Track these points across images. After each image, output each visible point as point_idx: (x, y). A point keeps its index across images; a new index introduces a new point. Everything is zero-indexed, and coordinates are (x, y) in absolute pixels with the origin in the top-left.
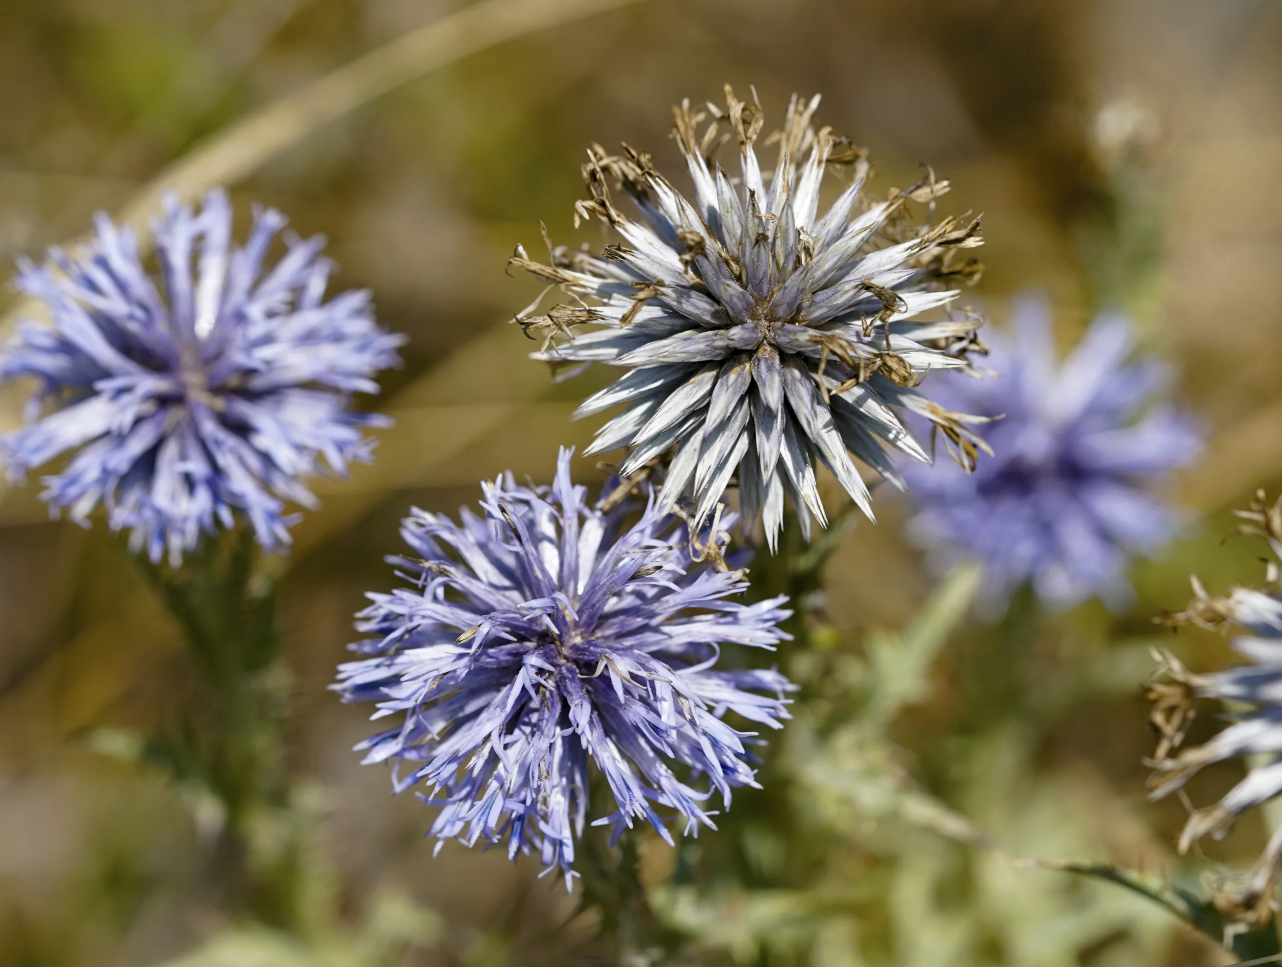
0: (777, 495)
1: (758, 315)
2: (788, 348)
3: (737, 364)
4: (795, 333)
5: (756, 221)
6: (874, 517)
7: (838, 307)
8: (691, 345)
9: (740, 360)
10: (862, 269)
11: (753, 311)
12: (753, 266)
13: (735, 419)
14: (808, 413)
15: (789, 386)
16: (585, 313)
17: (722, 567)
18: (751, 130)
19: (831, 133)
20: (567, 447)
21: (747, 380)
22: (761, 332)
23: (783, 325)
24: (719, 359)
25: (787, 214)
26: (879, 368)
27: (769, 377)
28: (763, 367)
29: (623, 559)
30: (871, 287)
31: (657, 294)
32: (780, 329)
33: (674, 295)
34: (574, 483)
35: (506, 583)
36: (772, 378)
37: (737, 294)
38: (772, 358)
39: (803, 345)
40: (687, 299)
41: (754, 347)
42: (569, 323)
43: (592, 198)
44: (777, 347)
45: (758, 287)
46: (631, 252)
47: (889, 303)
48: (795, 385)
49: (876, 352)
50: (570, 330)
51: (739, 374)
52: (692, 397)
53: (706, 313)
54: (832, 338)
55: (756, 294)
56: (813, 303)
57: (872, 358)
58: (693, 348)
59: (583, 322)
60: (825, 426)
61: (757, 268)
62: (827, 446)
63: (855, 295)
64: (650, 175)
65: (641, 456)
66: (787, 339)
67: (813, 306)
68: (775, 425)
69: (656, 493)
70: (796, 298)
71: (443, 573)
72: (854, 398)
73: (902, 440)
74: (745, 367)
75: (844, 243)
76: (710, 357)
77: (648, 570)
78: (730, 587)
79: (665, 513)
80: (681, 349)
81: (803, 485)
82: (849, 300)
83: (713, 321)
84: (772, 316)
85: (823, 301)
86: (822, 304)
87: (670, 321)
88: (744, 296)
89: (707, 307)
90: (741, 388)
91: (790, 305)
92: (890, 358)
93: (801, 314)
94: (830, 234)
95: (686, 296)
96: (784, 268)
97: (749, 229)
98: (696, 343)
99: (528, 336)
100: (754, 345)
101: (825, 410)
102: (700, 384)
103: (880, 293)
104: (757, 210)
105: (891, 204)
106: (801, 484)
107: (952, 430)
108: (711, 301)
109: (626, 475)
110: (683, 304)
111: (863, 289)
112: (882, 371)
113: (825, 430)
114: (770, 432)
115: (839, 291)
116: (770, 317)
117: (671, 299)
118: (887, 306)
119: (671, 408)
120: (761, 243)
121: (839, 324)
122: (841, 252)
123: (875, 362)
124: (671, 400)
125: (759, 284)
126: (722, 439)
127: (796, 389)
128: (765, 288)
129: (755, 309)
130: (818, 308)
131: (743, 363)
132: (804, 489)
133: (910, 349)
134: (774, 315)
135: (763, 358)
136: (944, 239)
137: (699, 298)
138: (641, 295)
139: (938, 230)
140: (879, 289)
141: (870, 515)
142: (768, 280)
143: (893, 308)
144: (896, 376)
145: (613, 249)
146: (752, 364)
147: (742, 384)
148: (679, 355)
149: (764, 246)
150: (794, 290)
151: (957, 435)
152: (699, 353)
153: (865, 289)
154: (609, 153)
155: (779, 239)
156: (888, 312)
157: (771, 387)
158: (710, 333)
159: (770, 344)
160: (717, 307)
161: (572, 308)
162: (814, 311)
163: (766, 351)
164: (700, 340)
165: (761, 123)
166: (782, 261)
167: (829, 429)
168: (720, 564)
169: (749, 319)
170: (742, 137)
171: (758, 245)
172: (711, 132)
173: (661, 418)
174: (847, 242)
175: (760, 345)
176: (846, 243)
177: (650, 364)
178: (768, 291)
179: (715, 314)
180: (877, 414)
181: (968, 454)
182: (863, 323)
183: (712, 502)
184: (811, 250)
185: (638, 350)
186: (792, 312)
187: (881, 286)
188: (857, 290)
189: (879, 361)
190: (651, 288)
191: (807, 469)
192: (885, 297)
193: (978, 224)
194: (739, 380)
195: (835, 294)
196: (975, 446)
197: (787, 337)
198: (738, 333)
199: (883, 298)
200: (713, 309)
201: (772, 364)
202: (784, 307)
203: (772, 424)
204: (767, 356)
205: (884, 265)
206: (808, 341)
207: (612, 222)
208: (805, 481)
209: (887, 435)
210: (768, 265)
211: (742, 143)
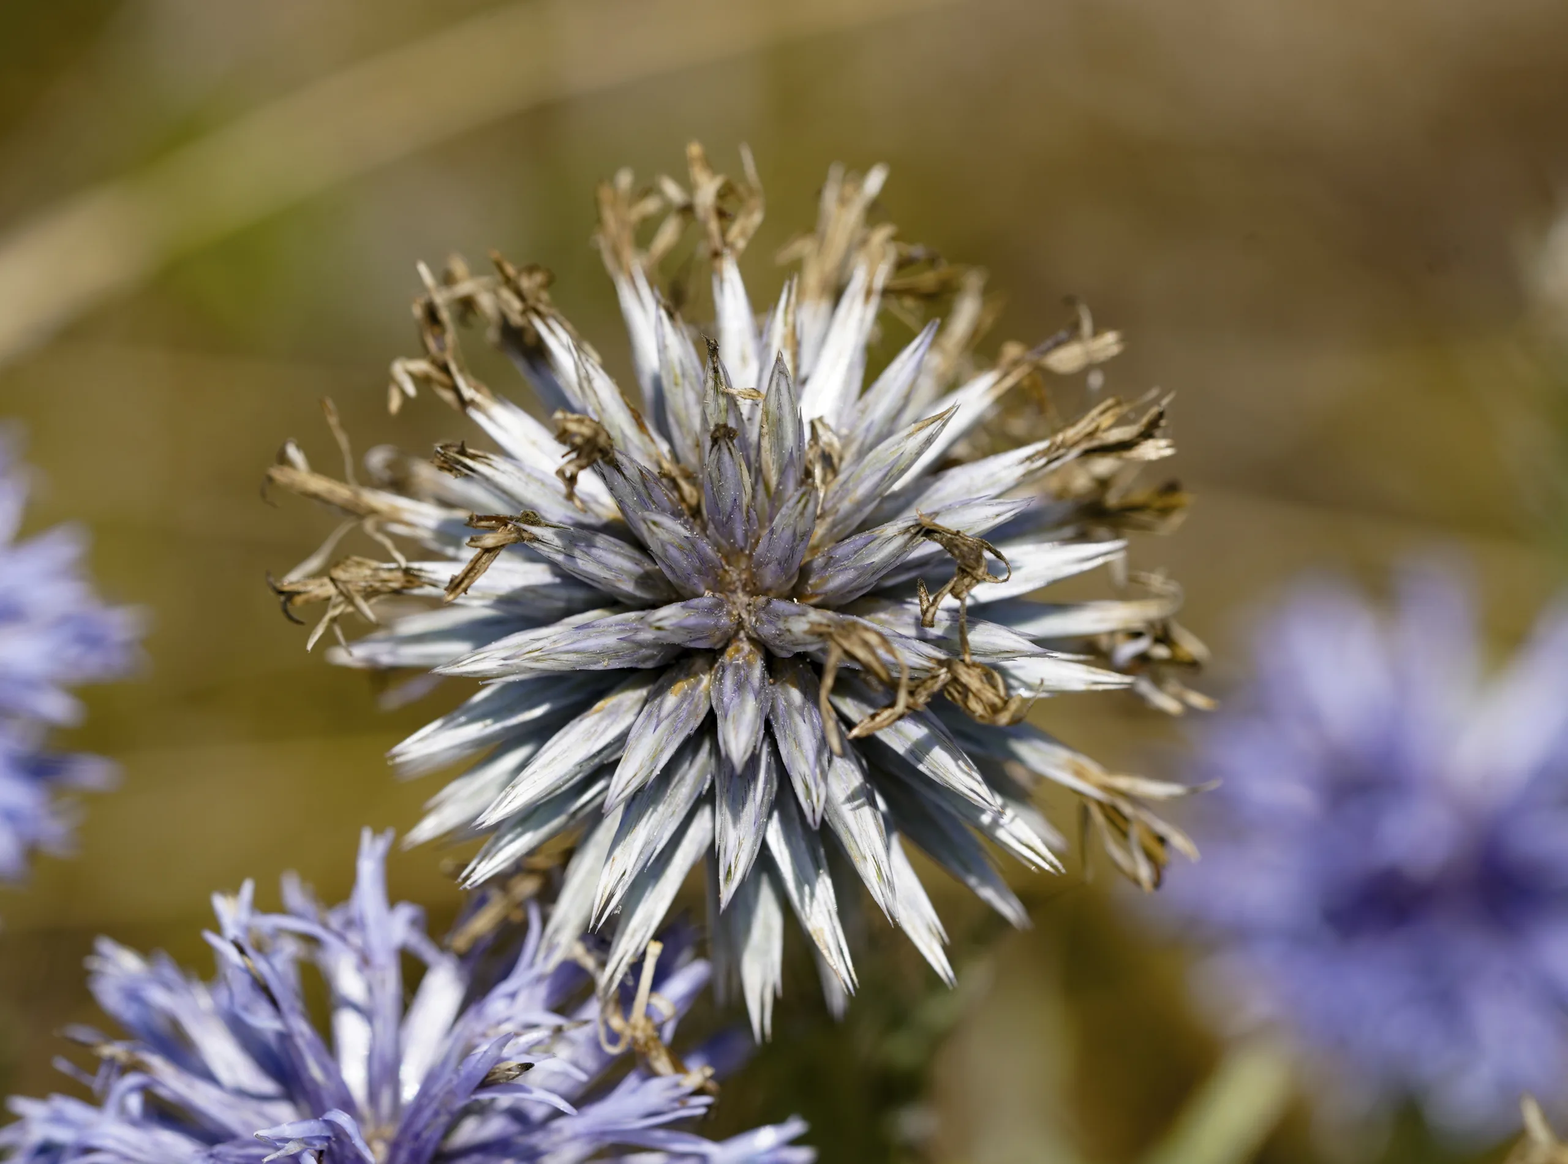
0: (768, 928)
1: (730, 583)
2: (778, 647)
3: (683, 675)
4: (786, 617)
5: (723, 401)
6: (951, 973)
7: (875, 569)
8: (589, 637)
9: (690, 668)
10: (936, 497)
11: (718, 576)
12: (713, 489)
13: (679, 782)
14: (808, 773)
15: (781, 720)
16: (399, 574)
17: (662, 1064)
18: (735, 231)
19: (894, 238)
20: (378, 831)
21: (701, 706)
22: (729, 613)
23: (769, 602)
24: (649, 665)
25: (778, 390)
26: (945, 687)
27: (736, 701)
28: (729, 682)
29: (475, 1047)
30: (934, 531)
31: (523, 539)
32: (764, 609)
33: (557, 542)
34: (393, 898)
35: (267, 1086)
36: (743, 702)
37: (677, 541)
38: (749, 665)
39: (799, 642)
40: (585, 549)
41: (716, 644)
42: (370, 593)
43: (424, 353)
44: (759, 643)
45: (725, 527)
46: (487, 458)
47: (967, 562)
48: (791, 717)
49: (942, 656)
50: (371, 607)
51: (686, 694)
52: (598, 738)
53: (625, 577)
54: (848, 630)
55: (723, 542)
56: (830, 561)
57: (933, 668)
58: (593, 643)
59: (396, 592)
60: (851, 798)
61: (718, 491)
62: (852, 836)
63: (905, 548)
64: (539, 314)
65: (501, 849)
66: (773, 628)
67: (831, 567)
68: (751, 794)
69: (545, 920)
70: (793, 550)
71: (137, 1067)
72: (908, 745)
73: (1007, 827)
74: (699, 682)
75: (893, 446)
76: (630, 661)
77: (509, 1070)
78: (677, 1105)
79: (557, 958)
80: (572, 643)
81: (811, 912)
82: (896, 555)
83: (638, 593)
84: (755, 584)
85: (847, 558)
86: (846, 562)
87: (563, 593)
88: (693, 545)
89: (627, 565)
90: (686, 721)
91: (784, 563)
92: (965, 669)
93: (811, 582)
94: (875, 431)
95: (583, 544)
96: (779, 493)
97: (708, 417)
98: (602, 634)
99: (290, 618)
100: (716, 640)
101: (853, 767)
102: (614, 713)
103: (952, 541)
104: (723, 380)
105: (1005, 375)
106: (807, 909)
107: (1115, 809)
108: (637, 555)
109: (470, 885)
110: (578, 560)
111: (920, 535)
112: (950, 693)
113: (848, 806)
114: (740, 808)
115: (875, 539)
116: (752, 586)
117: (551, 548)
118: (963, 567)
119: (554, 759)
120: (722, 443)
121: (885, 603)
122: (887, 463)
123: (938, 676)
124: (555, 743)
125: (727, 523)
126: (652, 820)
127: (792, 724)
128: (739, 531)
129: (720, 572)
130: (838, 571)
131: (696, 675)
132: (813, 918)
133: (1013, 652)
134: (758, 583)
135: (731, 664)
136: (1095, 443)
137: (612, 548)
138: (489, 540)
139: (1083, 426)
140: (949, 535)
141: (944, 970)
142: (744, 514)
143: (974, 573)
144: (977, 703)
145: (452, 453)
146: (713, 677)
147: (690, 714)
148: (565, 657)
149: (729, 449)
150: (788, 533)
151: (1125, 819)
152: (603, 653)
153: (922, 536)
154: (475, 272)
155: (767, 437)
156: (967, 581)
157: (737, 721)
158: (632, 615)
159: (750, 639)
160: (648, 566)
161: (375, 564)
162: (832, 577)
163: (742, 652)
164: (610, 629)
165: (757, 218)
166: (773, 480)
167: (857, 803)
168: (657, 1058)
169: (707, 589)
170: (717, 242)
171: (716, 448)
172: (668, 235)
173: (535, 777)
174: (899, 443)
175: (729, 640)
176: (896, 447)
177: (517, 673)
178: (746, 537)
179: (644, 580)
180: (950, 776)
181: (1150, 857)
182: (921, 601)
183: (638, 939)
184: (836, 460)
185: (494, 645)
186: (790, 579)
187: (954, 530)
188: (907, 536)
189: (943, 674)
190: (510, 526)
191: (820, 880)
192: (961, 551)
193: (1161, 415)
194: (684, 706)
195: (871, 542)
196: (1162, 840)
197: (774, 625)
198: (674, 615)
199: (957, 552)
200: (639, 570)
201: (747, 678)
202: (773, 567)
203: (746, 793)
204: (740, 662)
205: (978, 491)
206: (805, 632)
207: (464, 403)
208: (815, 903)
209: (978, 818)
210: (740, 484)
211: (717, 255)
